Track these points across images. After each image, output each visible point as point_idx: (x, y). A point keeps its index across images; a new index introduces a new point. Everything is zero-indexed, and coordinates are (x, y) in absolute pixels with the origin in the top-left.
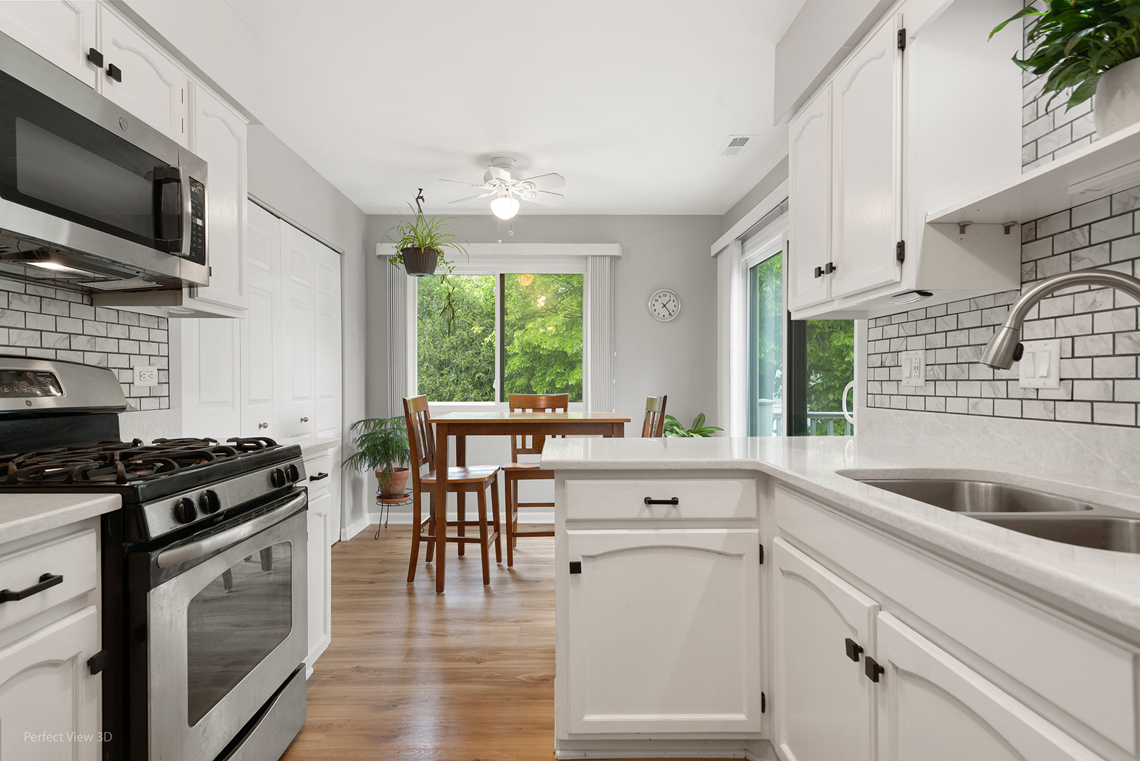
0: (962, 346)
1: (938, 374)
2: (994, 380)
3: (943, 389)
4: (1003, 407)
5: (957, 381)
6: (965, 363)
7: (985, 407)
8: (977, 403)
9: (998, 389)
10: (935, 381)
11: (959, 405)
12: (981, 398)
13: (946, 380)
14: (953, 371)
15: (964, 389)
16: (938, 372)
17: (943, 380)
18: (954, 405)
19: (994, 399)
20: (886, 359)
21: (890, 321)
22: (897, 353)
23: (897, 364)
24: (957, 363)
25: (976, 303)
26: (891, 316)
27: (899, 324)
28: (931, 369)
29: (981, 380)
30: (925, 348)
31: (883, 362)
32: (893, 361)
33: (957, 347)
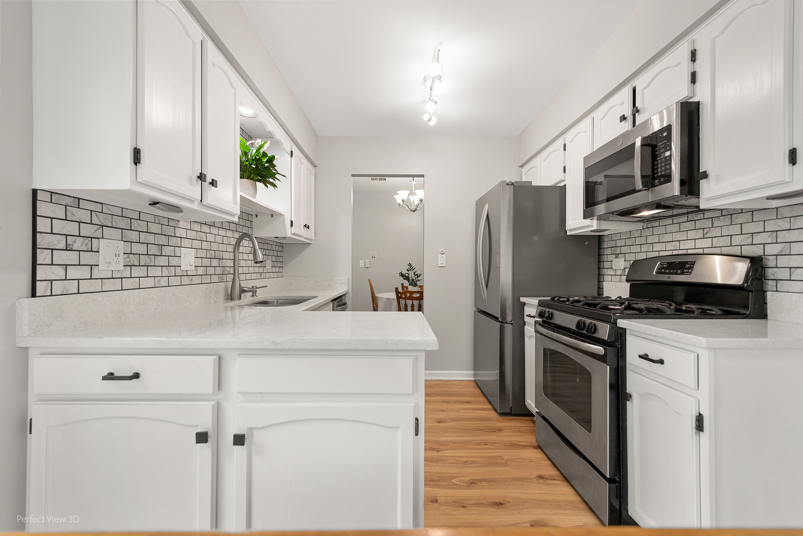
0: (150, 244)
1: (134, 261)
2: (169, 266)
3: (136, 272)
4: (174, 281)
5: (147, 266)
6: (152, 255)
7: (164, 282)
8: (160, 280)
9: (171, 271)
10: (131, 266)
11: (149, 282)
12: (162, 277)
13: (139, 266)
14: (144, 260)
15: (152, 272)
16: (134, 260)
17: (138, 266)
18: (145, 282)
19: (168, 276)
20: (74, 242)
21: (77, 203)
22: (90, 239)
23: (90, 249)
24: (147, 254)
25: (158, 219)
26: (79, 199)
27: (91, 211)
28: (127, 257)
29: (162, 266)
30: (122, 240)
31: (69, 245)
32: (84, 245)
33: (147, 244)
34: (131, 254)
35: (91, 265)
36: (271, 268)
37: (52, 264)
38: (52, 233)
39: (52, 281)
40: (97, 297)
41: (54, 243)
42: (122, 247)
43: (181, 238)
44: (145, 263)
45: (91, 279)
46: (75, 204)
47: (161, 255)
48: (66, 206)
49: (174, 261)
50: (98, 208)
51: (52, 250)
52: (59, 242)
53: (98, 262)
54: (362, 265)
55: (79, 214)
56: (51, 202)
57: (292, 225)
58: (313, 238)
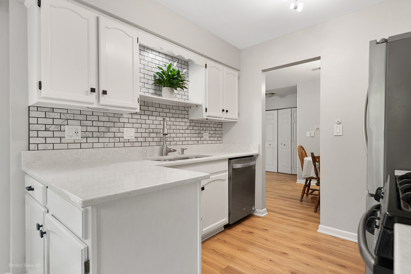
0: (101, 126)
2: (114, 137)
3: (91, 140)
5: (99, 137)
6: (102, 132)
7: (111, 145)
8: (108, 144)
9: (116, 140)
10: (87, 137)
11: (100, 145)
12: (109, 142)
13: (93, 137)
14: (96, 134)
15: (102, 140)
16: (89, 134)
17: (91, 137)
18: (97, 145)
19: (114, 142)
20: (50, 127)
21: (52, 110)
22: (60, 126)
23: (60, 130)
24: (98, 132)
25: (106, 114)
26: (53, 108)
27: (60, 113)
28: (84, 133)
29: (109, 137)
30: (80, 125)
31: (47, 129)
32: (56, 128)
33: (98, 127)
34: (87, 131)
35: (61, 137)
36: (208, 137)
37: (38, 137)
38: (37, 124)
39: (38, 144)
40: (62, 152)
41: (39, 128)
42: (79, 128)
43: (124, 123)
44: (97, 136)
45: (61, 143)
46: (51, 111)
47: (109, 132)
48: (45, 112)
49: (118, 135)
50: (66, 111)
51: (38, 131)
52: (41, 127)
53: (65, 135)
54: (308, 135)
55: (52, 115)
56: (37, 111)
57: (206, 111)
58: (237, 118)
